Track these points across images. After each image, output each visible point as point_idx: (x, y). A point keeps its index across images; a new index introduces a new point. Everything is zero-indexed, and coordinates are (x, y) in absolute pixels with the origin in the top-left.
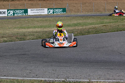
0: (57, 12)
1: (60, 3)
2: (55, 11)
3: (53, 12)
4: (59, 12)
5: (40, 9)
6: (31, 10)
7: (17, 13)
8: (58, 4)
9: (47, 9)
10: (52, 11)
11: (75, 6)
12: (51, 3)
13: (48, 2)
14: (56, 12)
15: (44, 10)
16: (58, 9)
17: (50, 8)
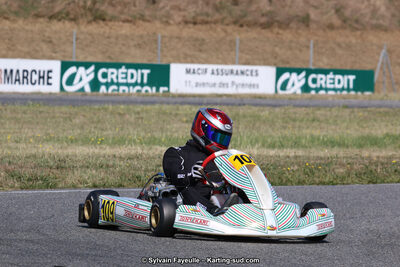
0: (327, 90)
1: (349, 47)
2: (314, 81)
3: (306, 88)
4: (335, 90)
5: (235, 68)
6: (188, 71)
8: (339, 52)
9: (271, 71)
10: (296, 81)
12: (302, 40)
13: (287, 35)
14: (321, 88)
15: (254, 74)
16: (331, 75)
17: (288, 66)
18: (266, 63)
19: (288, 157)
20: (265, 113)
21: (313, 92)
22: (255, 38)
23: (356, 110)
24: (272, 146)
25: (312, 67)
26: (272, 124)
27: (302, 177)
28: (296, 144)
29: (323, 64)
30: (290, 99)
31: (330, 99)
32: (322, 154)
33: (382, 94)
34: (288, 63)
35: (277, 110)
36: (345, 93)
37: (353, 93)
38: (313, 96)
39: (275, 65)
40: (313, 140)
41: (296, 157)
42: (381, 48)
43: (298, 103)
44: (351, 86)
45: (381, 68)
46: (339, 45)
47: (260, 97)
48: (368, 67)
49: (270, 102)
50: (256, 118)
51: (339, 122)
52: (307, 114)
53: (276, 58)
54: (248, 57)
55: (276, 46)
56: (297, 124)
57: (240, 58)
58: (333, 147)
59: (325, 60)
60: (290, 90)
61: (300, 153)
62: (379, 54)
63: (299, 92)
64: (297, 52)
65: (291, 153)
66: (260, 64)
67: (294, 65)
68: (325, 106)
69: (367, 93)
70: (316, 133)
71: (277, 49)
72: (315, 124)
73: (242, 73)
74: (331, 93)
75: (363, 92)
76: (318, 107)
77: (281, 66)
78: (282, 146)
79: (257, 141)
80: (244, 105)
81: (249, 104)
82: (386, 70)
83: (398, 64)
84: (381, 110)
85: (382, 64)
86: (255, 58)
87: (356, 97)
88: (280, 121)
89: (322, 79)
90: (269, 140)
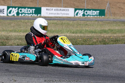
0: (90, 15)
3: (84, 15)
4: (93, 15)
6: (47, 10)
7: (23, 13)
8: (94, 4)
9: (73, 10)
10: (81, 13)
14: (88, 15)
15: (68, 10)
16: (92, 11)
17: (78, 8)
18: (71, 7)
19: (78, 36)
20: (71, 22)
21: (86, 16)
23: (99, 22)
24: (73, 33)
25: (86, 8)
26: (73, 26)
27: (83, 42)
28: (81, 32)
29: (89, 7)
30: (79, 18)
31: (91, 18)
32: (89, 35)
33: (108, 17)
34: (78, 7)
35: (75, 21)
36: (96, 16)
37: (98, 16)
38: (86, 17)
39: (74, 7)
40: (86, 31)
41: (81, 36)
42: (107, 3)
44: (98, 14)
45: (107, 9)
47: (70, 18)
48: (103, 8)
49: (73, 19)
50: (68, 24)
51: (94, 25)
52: (84, 23)
54: (66, 5)
55: (74, 2)
56: (81, 26)
57: (63, 5)
58: (92, 33)
59: (90, 6)
60: (79, 16)
61: (82, 35)
62: (107, 4)
63: (82, 16)
64: (81, 4)
65: (79, 35)
66: (69, 7)
67: (80, 8)
68: (90, 21)
69: (103, 17)
70: (87, 29)
71: (75, 3)
72: (87, 26)
73: (64, 10)
74: (92, 16)
75: (102, 16)
76: (88, 21)
77: (76, 8)
78: (76, 33)
79: (69, 31)
80: (64, 20)
81: (66, 20)
82: (109, 9)
83: (113, 7)
84: (107, 22)
85: (108, 7)
86: (68, 5)
87: (99, 18)
88: (76, 25)
89: (89, 12)
90: (72, 31)
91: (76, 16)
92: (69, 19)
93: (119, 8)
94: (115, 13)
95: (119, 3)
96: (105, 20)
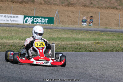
1: (46, 10)
2: (36, 20)
3: (33, 22)
4: (41, 23)
5: (11, 15)
9: (23, 17)
10: (30, 20)
11: (71, 15)
12: (32, 7)
13: (27, 6)
14: (38, 22)
15: (17, 17)
16: (41, 19)
17: (28, 15)
18: (21, 14)
20: (20, 29)
21: (35, 24)
22: (17, 6)
23: (48, 29)
24: (22, 40)
25: (35, 16)
26: (22, 33)
29: (39, 15)
30: (28, 25)
33: (56, 25)
34: (28, 14)
35: (24, 28)
36: (45, 24)
37: (47, 24)
39: (23, 15)
42: (56, 11)
43: (30, 27)
44: (47, 22)
45: (56, 17)
46: (43, 9)
47: (19, 24)
48: (52, 16)
49: (22, 26)
50: (17, 31)
53: (24, 13)
54: (15, 12)
55: (24, 9)
56: (30, 33)
57: (13, 12)
59: (39, 14)
60: (28, 23)
62: (55, 13)
63: (31, 23)
64: (31, 11)
66: (19, 15)
71: (24, 10)
73: (13, 17)
75: (50, 24)
77: (25, 15)
79: (18, 38)
80: (14, 27)
81: (15, 27)
82: (57, 17)
83: (61, 16)
84: (56, 30)
85: (56, 15)
86: (17, 12)
87: (48, 25)
88: (25, 32)
89: (38, 20)
90: (21, 38)
91: (25, 23)
92: (18, 26)
93: (68, 16)
94: (63, 21)
95: (67, 11)
96: (54, 28)
